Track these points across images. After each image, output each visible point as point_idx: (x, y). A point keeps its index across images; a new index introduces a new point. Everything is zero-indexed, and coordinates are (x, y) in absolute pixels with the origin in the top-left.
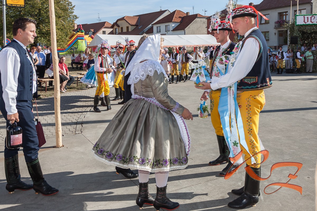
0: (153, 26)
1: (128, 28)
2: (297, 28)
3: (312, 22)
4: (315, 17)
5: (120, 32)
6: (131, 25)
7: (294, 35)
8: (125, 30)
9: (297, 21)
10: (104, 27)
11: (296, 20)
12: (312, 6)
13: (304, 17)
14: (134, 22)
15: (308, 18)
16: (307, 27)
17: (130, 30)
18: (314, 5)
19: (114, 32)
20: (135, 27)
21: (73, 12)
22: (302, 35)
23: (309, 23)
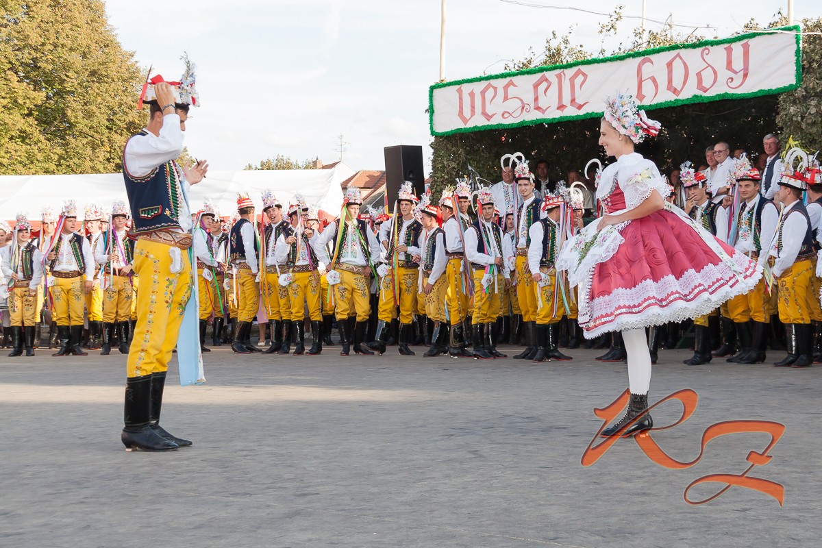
3: (488, 117)
4: (495, 89)
13: (460, 91)
15: (472, 94)
23: (478, 121)
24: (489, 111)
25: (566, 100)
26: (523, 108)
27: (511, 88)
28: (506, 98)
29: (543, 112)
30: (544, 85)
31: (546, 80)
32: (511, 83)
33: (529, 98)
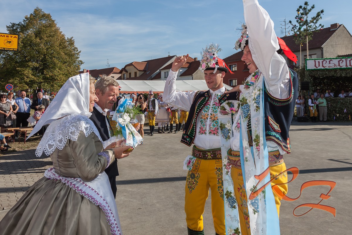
0: (161, 71)
1: (136, 73)
2: (308, 73)
3: (324, 67)
4: (326, 61)
5: (128, 77)
6: (139, 71)
7: (305, 80)
8: (133, 76)
9: (307, 66)
10: (113, 72)
11: (306, 64)
12: (322, 51)
13: (315, 61)
14: (142, 68)
15: (319, 62)
16: (318, 72)
17: (138, 76)
18: (324, 50)
19: (122, 77)
20: (143, 72)
21: (79, 57)
22: (314, 80)
23: (321, 67)
24: (324, 65)
25: (348, 64)
26: (335, 65)
27: (331, 62)
28: (330, 63)
29: (341, 67)
30: (342, 61)
31: (342, 60)
32: (331, 60)
33: (337, 64)
